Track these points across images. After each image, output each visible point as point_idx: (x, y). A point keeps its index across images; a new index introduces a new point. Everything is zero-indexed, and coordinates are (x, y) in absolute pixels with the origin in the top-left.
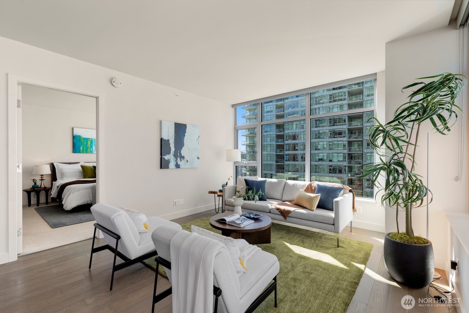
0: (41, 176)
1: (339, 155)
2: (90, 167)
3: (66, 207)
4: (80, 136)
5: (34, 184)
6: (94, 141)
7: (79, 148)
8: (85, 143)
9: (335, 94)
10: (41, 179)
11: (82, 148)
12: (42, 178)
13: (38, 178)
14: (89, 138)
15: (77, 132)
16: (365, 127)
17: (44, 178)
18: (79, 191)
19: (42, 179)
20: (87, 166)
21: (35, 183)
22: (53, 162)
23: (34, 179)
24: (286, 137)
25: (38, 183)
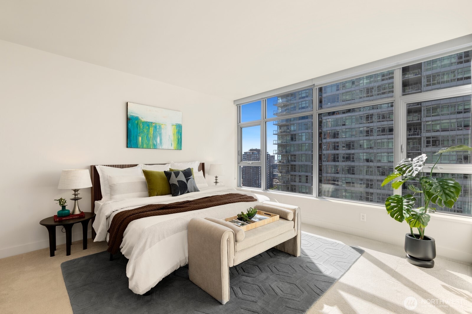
0: (73, 192)
1: (389, 155)
2: (159, 173)
3: (136, 285)
4: (137, 118)
5: (60, 208)
6: (158, 127)
7: (137, 139)
8: (146, 131)
9: (385, 84)
10: (73, 197)
11: (140, 139)
12: (75, 195)
13: (68, 196)
14: (152, 123)
15: (134, 110)
16: (424, 122)
17: (79, 196)
18: (164, 237)
19: (75, 198)
20: (154, 172)
21: (64, 207)
22: (94, 165)
23: (61, 199)
24: (325, 135)
25: (69, 207)
